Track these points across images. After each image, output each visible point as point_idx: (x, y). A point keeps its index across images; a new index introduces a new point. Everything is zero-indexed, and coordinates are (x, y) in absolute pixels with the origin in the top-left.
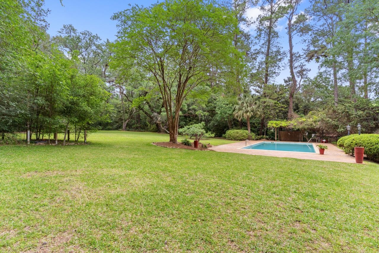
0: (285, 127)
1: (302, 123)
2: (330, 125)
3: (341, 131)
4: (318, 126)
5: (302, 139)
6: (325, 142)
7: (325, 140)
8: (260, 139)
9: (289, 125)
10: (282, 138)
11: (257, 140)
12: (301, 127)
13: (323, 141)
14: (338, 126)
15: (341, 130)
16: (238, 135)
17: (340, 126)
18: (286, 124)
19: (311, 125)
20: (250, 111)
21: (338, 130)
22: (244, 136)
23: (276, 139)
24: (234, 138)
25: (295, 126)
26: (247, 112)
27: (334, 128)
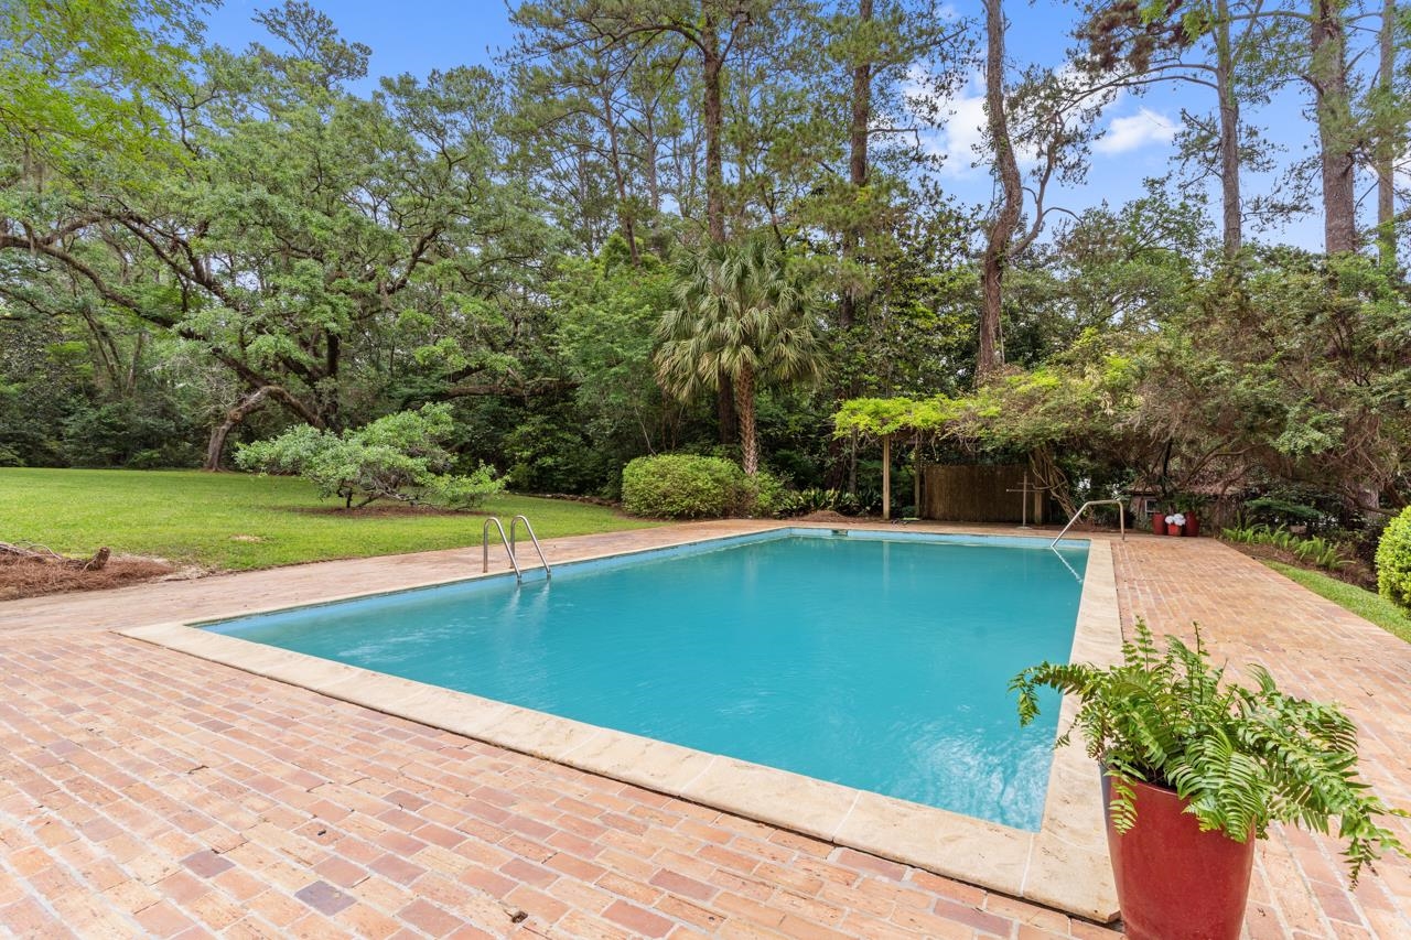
0: (932, 431)
1: (1030, 401)
2: (1218, 407)
3: (1308, 449)
4: (1135, 419)
5: (1038, 511)
6: (1184, 532)
7: (1178, 519)
8: (802, 511)
9: (955, 422)
10: (940, 507)
11: (787, 514)
12: (1023, 426)
13: (1169, 520)
14: (1280, 412)
15: (1302, 443)
16: (665, 485)
17: (1294, 411)
18: (935, 416)
19: (1091, 409)
20: (735, 338)
21: (1283, 443)
22: (698, 491)
23: (886, 508)
24: (649, 506)
25: (988, 422)
26: (717, 345)
27: (1251, 429)
